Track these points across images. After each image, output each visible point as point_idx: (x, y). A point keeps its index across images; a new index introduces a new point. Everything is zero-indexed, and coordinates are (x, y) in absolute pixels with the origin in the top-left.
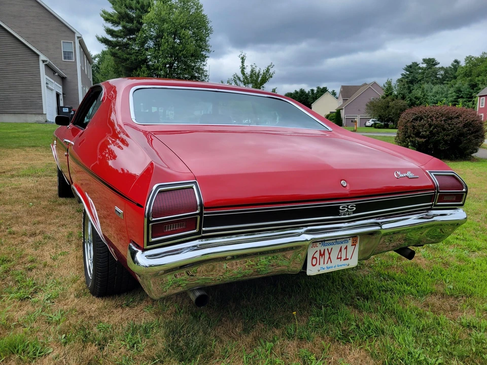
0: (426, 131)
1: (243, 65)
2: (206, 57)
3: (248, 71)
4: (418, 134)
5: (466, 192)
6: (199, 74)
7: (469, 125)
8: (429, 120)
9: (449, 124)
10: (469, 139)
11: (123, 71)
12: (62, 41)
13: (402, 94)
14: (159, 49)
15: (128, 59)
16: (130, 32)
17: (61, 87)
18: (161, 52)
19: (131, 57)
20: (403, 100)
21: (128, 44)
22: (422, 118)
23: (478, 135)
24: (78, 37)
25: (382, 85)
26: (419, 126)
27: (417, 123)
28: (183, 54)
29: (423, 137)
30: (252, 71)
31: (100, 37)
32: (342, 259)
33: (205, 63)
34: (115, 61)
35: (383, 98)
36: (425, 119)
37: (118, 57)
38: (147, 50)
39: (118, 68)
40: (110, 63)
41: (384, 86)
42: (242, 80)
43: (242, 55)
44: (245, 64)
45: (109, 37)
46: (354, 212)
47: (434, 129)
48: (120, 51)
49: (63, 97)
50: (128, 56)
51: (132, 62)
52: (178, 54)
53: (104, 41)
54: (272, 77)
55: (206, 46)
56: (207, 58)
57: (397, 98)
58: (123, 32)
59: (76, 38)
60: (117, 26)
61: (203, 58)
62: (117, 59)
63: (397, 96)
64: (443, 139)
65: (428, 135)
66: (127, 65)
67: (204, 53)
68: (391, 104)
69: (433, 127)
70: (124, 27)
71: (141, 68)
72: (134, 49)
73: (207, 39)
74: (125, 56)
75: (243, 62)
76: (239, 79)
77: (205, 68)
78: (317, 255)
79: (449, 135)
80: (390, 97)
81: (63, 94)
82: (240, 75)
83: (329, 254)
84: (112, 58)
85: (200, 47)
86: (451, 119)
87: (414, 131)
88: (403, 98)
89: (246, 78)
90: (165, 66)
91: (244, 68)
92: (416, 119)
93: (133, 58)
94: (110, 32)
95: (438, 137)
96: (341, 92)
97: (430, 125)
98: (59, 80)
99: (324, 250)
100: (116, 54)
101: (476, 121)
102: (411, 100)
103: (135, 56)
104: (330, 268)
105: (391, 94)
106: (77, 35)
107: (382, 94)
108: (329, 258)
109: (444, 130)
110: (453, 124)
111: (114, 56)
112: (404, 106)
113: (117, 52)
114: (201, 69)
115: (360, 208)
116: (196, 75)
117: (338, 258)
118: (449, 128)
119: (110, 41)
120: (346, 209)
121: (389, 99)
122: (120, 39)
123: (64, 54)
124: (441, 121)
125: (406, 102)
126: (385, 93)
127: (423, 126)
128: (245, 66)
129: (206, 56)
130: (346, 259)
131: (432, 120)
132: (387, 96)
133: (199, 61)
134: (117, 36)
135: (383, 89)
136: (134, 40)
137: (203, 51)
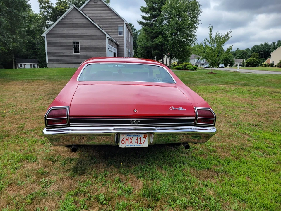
1: (211, 33)
2: (196, 28)
3: (214, 36)
5: (215, 119)
6: (192, 38)
11: (149, 39)
12: (118, 26)
14: (169, 25)
15: (152, 32)
16: (153, 17)
17: (116, 49)
19: (154, 31)
21: (153, 23)
24: (126, 23)
28: (182, 27)
30: (216, 36)
31: (139, 21)
32: (138, 143)
33: (195, 31)
37: (147, 31)
38: (162, 26)
39: (147, 37)
40: (143, 35)
42: (210, 42)
43: (210, 27)
45: (144, 21)
46: (139, 123)
48: (148, 28)
49: (117, 55)
50: (152, 30)
51: (154, 34)
52: (179, 27)
53: (141, 23)
55: (197, 20)
58: (151, 17)
59: (125, 24)
60: (148, 14)
62: (147, 33)
66: (152, 36)
67: (195, 25)
70: (151, 14)
72: (156, 26)
73: (198, 16)
75: (211, 31)
76: (208, 41)
77: (195, 34)
78: (125, 140)
81: (117, 53)
82: (209, 39)
84: (145, 32)
85: (193, 21)
89: (213, 40)
90: (173, 34)
93: (155, 31)
94: (144, 18)
98: (116, 46)
99: (128, 138)
100: (146, 30)
104: (132, 146)
106: (125, 22)
108: (131, 141)
111: (145, 31)
114: (193, 34)
115: (142, 122)
116: (190, 38)
117: (136, 142)
119: (144, 23)
120: (134, 122)
122: (149, 21)
123: (119, 33)
128: (212, 34)
129: (197, 26)
130: (141, 143)
133: (192, 30)
134: (147, 20)
136: (156, 21)
137: (195, 24)
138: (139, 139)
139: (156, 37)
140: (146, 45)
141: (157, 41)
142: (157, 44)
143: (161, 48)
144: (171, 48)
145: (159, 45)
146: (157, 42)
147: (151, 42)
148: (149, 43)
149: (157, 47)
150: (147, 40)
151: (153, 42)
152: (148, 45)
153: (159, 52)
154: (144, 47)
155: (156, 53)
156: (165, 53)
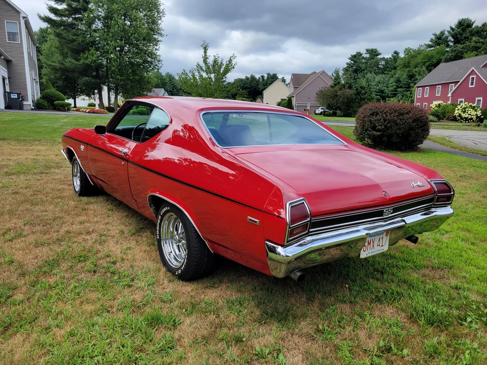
0: (381, 126)
1: (205, 55)
2: (158, 41)
3: (210, 61)
4: (374, 128)
5: (454, 194)
6: (152, 59)
7: (418, 120)
8: (384, 115)
9: (401, 119)
10: (417, 132)
11: (69, 53)
12: (5, 21)
13: (349, 83)
14: (109, 32)
15: (74, 41)
16: (76, 11)
17: (6, 70)
18: (111, 35)
19: (77, 38)
20: (350, 89)
21: (74, 24)
22: (377, 114)
23: (424, 130)
24: (24, 18)
25: (330, 74)
26: (376, 121)
27: (373, 118)
28: (134, 38)
29: (379, 130)
30: (215, 61)
31: (43, 15)
32: (380, 246)
33: (157, 48)
34: (60, 42)
35: (332, 87)
36: (381, 114)
37: (64, 38)
38: (95, 31)
39: (63, 50)
40: (54, 44)
41: (333, 75)
42: (205, 70)
43: (205, 45)
44: (208, 54)
45: (52, 16)
47: (388, 123)
48: (65, 31)
49: (9, 82)
50: (75, 37)
51: (79, 44)
52: (129, 37)
53: (46, 20)
54: (234, 68)
55: (159, 29)
56: (160, 42)
57: (344, 88)
58: (68, 11)
59: (21, 18)
60: (61, 4)
61: (156, 42)
62: (63, 41)
63: (344, 85)
64: (396, 132)
65: (383, 129)
66: (74, 47)
67: (156, 37)
68: (339, 93)
69: (387, 122)
70: (69, 5)
71: (89, 50)
72: (81, 30)
73: (160, 22)
74: (71, 37)
75: (205, 52)
76: (202, 68)
77: (158, 53)
79: (401, 130)
80: (338, 86)
81: (9, 78)
82: (203, 65)
84: (57, 39)
85: (152, 30)
86: (402, 114)
87: (371, 125)
88: (350, 87)
89: (209, 67)
90: (115, 49)
91: (207, 58)
92: (372, 114)
93: (80, 39)
94: (53, 10)
95: (392, 131)
96: (292, 80)
97: (385, 120)
98: (5, 63)
99: (371, 240)
100: (61, 34)
101: (423, 116)
102: (357, 90)
103: (83, 37)
105: (339, 83)
106: (22, 15)
107: (331, 83)
108: (373, 245)
109: (397, 124)
110: (404, 119)
111: (59, 37)
112: (351, 95)
113: (62, 32)
114: (154, 53)
116: (149, 59)
117: (378, 245)
118: (401, 123)
119: (54, 21)
120: (387, 212)
121: (337, 88)
122: (64, 19)
123: (8, 35)
124: (394, 116)
125: (352, 91)
126: (333, 82)
127: (379, 120)
128: (208, 56)
129: (159, 39)
130: (382, 246)
131: (387, 115)
132: (335, 85)
133: (151, 44)
134: (61, 15)
135: (332, 78)
136: (81, 20)
137: (156, 35)
138: (381, 240)
139: (83, 51)
140: (62, 64)
141: (87, 58)
142: (88, 65)
143: (94, 73)
144: (117, 75)
145: (92, 66)
146: (87, 62)
147: (73, 61)
148: (70, 62)
149: (86, 70)
150: (65, 56)
151: (78, 60)
152: (68, 65)
153: (93, 81)
154: (58, 67)
155: (87, 82)
156: (104, 84)
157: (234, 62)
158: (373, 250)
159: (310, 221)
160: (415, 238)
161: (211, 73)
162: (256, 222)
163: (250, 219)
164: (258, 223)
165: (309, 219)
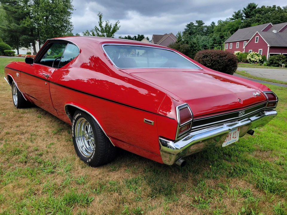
0: (209, 64)
2: (70, 13)
3: (104, 25)
5: (277, 101)
6: (67, 24)
7: (231, 61)
8: (211, 57)
9: (221, 60)
10: (230, 68)
11: (13, 20)
13: (186, 40)
15: (16, 12)
18: (40, 8)
19: (18, 11)
20: (187, 44)
21: (16, 1)
22: (207, 56)
23: (235, 66)
25: (175, 35)
26: (206, 61)
27: (205, 59)
28: (56, 10)
30: (107, 25)
33: (70, 17)
34: (7, 13)
35: (177, 42)
36: (209, 57)
37: (9, 10)
38: (29, 6)
39: (9, 18)
40: (3, 14)
41: (177, 36)
42: (100, 30)
43: (100, 15)
44: (102, 20)
47: (213, 62)
48: (10, 6)
50: (16, 10)
51: (19, 14)
54: (119, 29)
55: (70, 6)
56: (71, 14)
57: (184, 43)
61: (69, 14)
63: (184, 42)
64: (218, 68)
65: (211, 66)
66: (16, 16)
67: (69, 10)
68: (181, 46)
69: (213, 61)
71: (26, 18)
72: (20, 5)
73: (71, 1)
74: (14, 10)
75: (100, 19)
76: (98, 29)
77: (71, 21)
79: (221, 66)
80: (180, 42)
82: (99, 27)
83: (230, 136)
84: (5, 11)
85: (66, 6)
86: (222, 57)
87: (203, 63)
88: (187, 43)
89: (102, 29)
90: (43, 17)
91: (101, 23)
92: (204, 57)
93: (20, 11)
95: (216, 67)
96: (153, 38)
97: (212, 60)
99: (229, 134)
100: (7, 8)
101: (234, 58)
102: (191, 44)
103: (22, 10)
105: (181, 40)
107: (175, 40)
108: (230, 138)
109: (219, 63)
110: (223, 60)
112: (188, 47)
113: (8, 7)
114: (68, 21)
115: (246, 112)
116: (65, 24)
117: (233, 137)
118: (221, 62)
120: (241, 113)
121: (179, 43)
124: (217, 58)
125: (188, 45)
126: (177, 40)
127: (208, 60)
129: (71, 12)
130: (236, 138)
131: (213, 58)
132: (179, 41)
133: (66, 15)
135: (176, 38)
137: (68, 9)
138: (235, 133)
139: (22, 19)
140: (9, 27)
141: (25, 23)
142: (25, 28)
143: (30, 33)
144: (45, 34)
145: (28, 29)
146: (25, 25)
147: (16, 25)
148: (14, 25)
149: (24, 31)
150: (10, 22)
151: (19, 25)
152: (12, 27)
153: (29, 38)
154: (6, 29)
155: (25, 38)
156: (36, 40)
157: (118, 26)
158: (230, 141)
159: (192, 121)
160: (252, 131)
161: (104, 33)
162: (151, 123)
163: (146, 121)
164: (153, 124)
165: (192, 120)
